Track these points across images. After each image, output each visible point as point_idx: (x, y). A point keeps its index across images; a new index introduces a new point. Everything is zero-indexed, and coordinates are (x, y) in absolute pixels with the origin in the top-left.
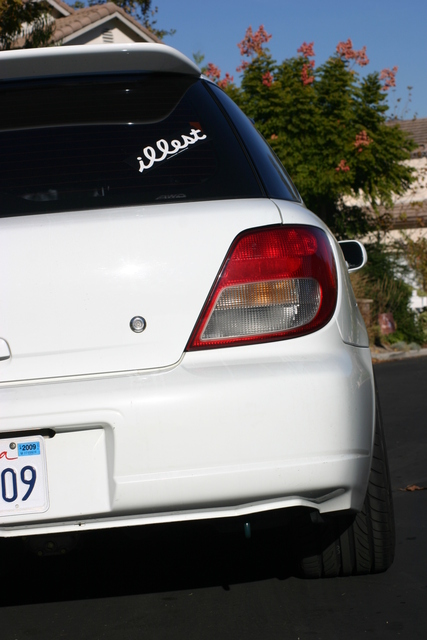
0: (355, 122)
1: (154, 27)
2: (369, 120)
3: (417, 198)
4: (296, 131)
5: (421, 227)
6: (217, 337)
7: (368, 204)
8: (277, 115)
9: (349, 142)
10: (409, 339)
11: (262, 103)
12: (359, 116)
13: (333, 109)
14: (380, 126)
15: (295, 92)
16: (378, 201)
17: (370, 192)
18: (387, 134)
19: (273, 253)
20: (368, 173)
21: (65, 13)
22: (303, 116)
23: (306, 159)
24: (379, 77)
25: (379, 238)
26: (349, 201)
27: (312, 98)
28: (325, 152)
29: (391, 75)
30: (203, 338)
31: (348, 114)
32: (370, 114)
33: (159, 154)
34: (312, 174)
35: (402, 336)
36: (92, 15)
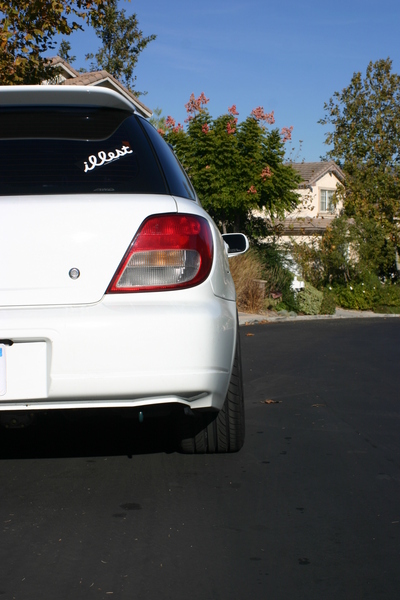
0: (263, 161)
1: (133, 89)
2: (272, 161)
3: (301, 215)
4: (220, 163)
5: (303, 235)
6: (128, 285)
7: (269, 217)
8: (210, 152)
9: (258, 174)
10: (290, 309)
11: (201, 143)
12: (266, 158)
13: (248, 151)
14: (279, 164)
15: (222, 138)
16: (275, 215)
17: (270, 208)
18: (283, 170)
19: (170, 231)
20: (269, 196)
21: (74, 76)
22: (226, 155)
23: (228, 184)
24: (280, 132)
25: (274, 239)
26: (257, 213)
27: (233, 143)
28: (241, 180)
29: (288, 132)
30: (119, 286)
31: (258, 156)
32: (272, 157)
33: (99, 161)
34: (231, 193)
35: (285, 306)
36: (91, 78)
